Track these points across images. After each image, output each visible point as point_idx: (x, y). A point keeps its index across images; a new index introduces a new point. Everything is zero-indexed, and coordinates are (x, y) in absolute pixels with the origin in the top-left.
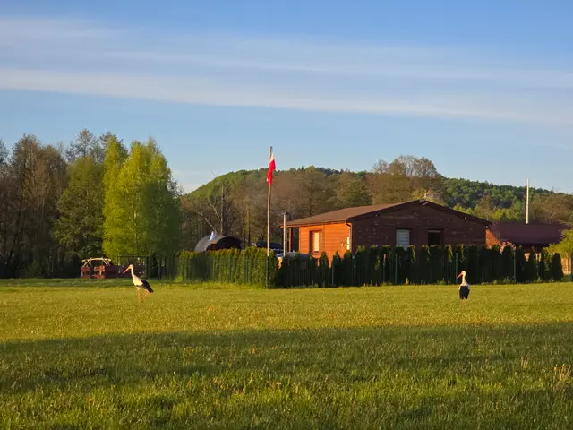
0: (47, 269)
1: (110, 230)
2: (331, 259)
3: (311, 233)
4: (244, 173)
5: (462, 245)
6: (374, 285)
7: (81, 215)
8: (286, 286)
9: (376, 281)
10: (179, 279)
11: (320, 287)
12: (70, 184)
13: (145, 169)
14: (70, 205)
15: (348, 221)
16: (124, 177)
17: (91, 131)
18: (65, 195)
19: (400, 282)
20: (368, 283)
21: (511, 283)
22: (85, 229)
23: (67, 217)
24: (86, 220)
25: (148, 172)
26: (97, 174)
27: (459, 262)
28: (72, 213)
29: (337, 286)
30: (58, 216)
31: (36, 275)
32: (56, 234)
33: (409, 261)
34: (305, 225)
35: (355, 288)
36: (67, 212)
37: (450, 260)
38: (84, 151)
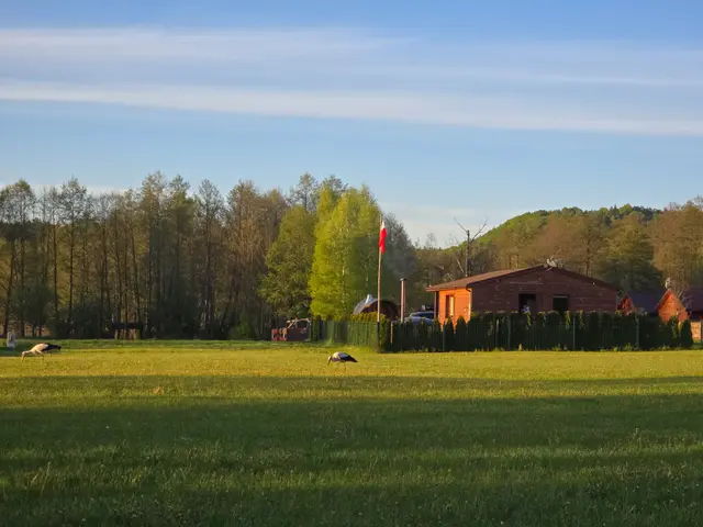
0: (256, 331)
1: (315, 289)
2: (455, 325)
3: (448, 297)
4: (544, 213)
5: (581, 312)
6: (485, 350)
7: (291, 271)
8: (395, 351)
9: (489, 347)
10: (329, 342)
11: (430, 351)
12: (280, 236)
13: (353, 220)
14: (279, 259)
15: (468, 286)
16: (331, 228)
17: (312, 175)
18: (273, 248)
19: (513, 347)
20: (479, 349)
21: (633, 350)
22: (294, 286)
23: (275, 272)
24: (295, 277)
25: (357, 224)
26: (309, 225)
27: (577, 329)
28: (279, 269)
29: (448, 351)
30: (265, 271)
31: (241, 337)
32: (263, 291)
33: (524, 326)
34: (443, 289)
35: (466, 353)
36: (275, 268)
37: (567, 326)
38: (305, 198)
